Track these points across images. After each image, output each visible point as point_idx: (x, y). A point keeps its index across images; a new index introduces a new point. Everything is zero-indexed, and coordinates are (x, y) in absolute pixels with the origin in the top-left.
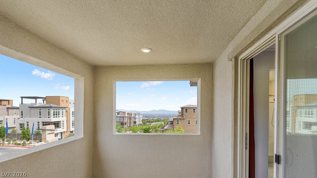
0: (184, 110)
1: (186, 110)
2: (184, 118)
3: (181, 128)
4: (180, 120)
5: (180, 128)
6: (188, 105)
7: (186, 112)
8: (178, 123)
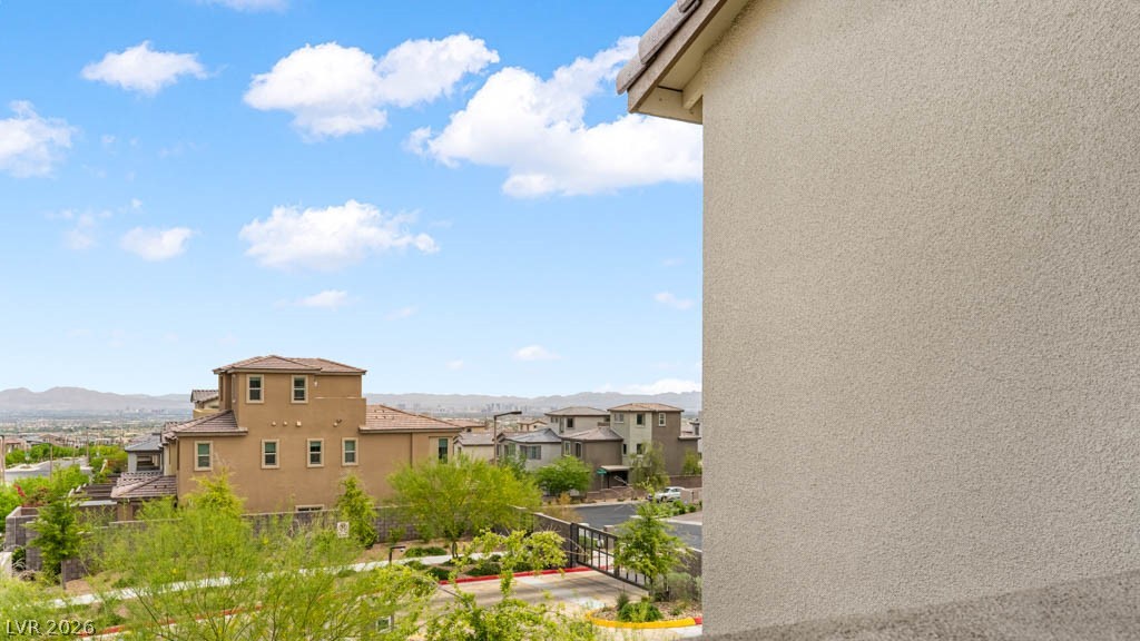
0: (244, 385)
1: (256, 384)
2: (241, 429)
3: (226, 486)
4: (221, 444)
5: (220, 489)
6: (259, 359)
7: (255, 395)
8: (204, 462)
